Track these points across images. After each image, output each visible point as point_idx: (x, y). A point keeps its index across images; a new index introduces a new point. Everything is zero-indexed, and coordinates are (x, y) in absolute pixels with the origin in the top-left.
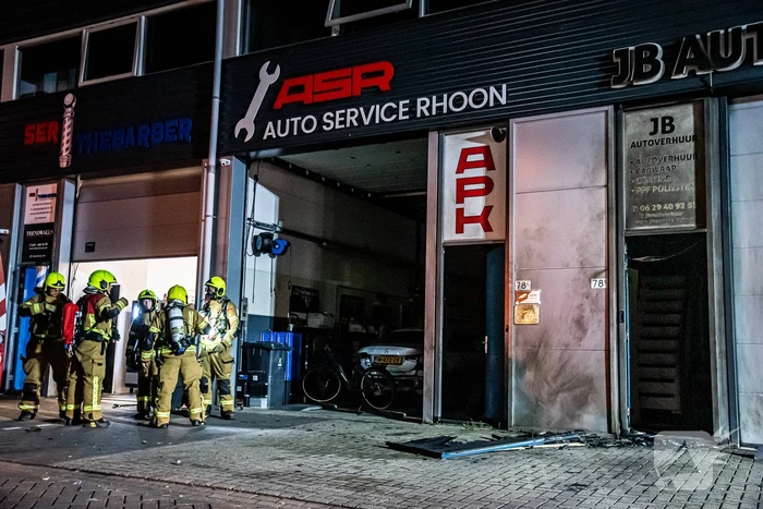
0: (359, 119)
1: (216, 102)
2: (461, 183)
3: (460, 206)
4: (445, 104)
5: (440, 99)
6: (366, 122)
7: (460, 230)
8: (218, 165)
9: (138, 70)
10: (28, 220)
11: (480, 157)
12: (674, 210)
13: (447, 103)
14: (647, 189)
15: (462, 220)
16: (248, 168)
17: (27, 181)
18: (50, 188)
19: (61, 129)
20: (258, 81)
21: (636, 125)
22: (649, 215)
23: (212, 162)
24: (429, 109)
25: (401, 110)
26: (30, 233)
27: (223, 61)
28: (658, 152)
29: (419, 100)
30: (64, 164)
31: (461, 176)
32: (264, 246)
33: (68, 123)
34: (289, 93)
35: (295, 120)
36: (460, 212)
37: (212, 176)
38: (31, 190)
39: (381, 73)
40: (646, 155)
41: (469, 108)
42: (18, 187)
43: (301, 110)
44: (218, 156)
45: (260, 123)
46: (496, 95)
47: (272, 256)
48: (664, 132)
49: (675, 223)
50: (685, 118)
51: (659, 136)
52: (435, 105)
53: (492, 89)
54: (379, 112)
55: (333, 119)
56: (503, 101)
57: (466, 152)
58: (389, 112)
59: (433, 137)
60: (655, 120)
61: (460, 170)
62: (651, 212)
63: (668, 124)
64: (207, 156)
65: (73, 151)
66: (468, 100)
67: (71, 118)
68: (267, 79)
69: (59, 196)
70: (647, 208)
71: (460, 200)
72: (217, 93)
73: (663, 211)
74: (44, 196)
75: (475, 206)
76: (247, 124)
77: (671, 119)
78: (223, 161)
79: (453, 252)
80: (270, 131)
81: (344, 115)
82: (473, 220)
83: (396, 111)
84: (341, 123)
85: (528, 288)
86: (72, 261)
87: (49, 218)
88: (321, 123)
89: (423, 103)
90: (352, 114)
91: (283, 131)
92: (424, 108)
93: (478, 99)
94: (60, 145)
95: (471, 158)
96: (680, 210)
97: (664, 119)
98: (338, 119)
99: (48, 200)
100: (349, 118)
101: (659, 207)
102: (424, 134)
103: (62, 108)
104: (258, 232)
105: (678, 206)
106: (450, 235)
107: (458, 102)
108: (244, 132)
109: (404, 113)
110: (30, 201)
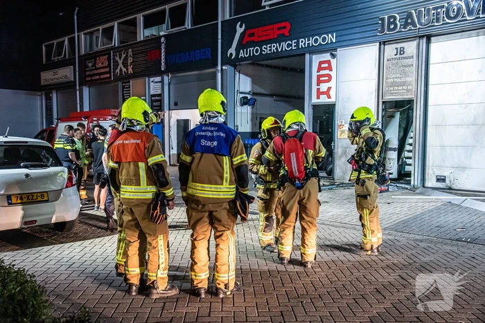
0: (277, 49)
1: (220, 41)
2: (319, 77)
3: (318, 87)
4: (310, 42)
5: (309, 40)
6: (280, 50)
7: (318, 98)
8: (222, 69)
9: (188, 25)
10: (152, 92)
11: (326, 65)
12: (403, 89)
13: (312, 42)
14: (392, 80)
15: (319, 93)
16: (235, 69)
17: (150, 76)
18: (158, 79)
19: (161, 54)
20: (236, 31)
21: (390, 50)
22: (392, 92)
23: (219, 68)
24: (304, 44)
25: (293, 45)
26: (153, 98)
27: (222, 22)
28: (397, 63)
30: (163, 69)
31: (319, 74)
32: (245, 102)
33: (163, 51)
34: (248, 37)
35: (251, 49)
36: (318, 89)
37: (219, 75)
38: (152, 79)
39: (285, 27)
40: (393, 65)
41: (320, 44)
42: (147, 78)
43: (253, 44)
44: (222, 65)
45: (238, 50)
46: (331, 38)
47: (250, 105)
48: (400, 54)
49: (403, 95)
50: (411, 47)
51: (398, 56)
52: (307, 42)
53: (330, 35)
54: (284, 45)
55: (266, 49)
56: (334, 41)
57: (321, 63)
58: (289, 45)
59: (307, 56)
60: (397, 49)
61: (318, 71)
63: (402, 51)
64: (217, 65)
65: (166, 63)
66: (320, 40)
67: (164, 48)
68: (240, 30)
69: (162, 82)
70: (392, 89)
71: (318, 85)
72: (220, 37)
73: (398, 90)
74: (156, 82)
75: (324, 87)
76: (232, 51)
77: (404, 48)
78: (224, 68)
79: (315, 107)
80: (242, 54)
81: (270, 47)
82: (323, 93)
83: (291, 45)
84: (270, 50)
85: (343, 123)
86: (169, 110)
87: (159, 92)
88: (261, 50)
89: (302, 42)
90: (274, 46)
91: (247, 54)
92: (302, 44)
93: (324, 39)
94: (161, 60)
95: (323, 66)
96: (405, 90)
97: (401, 48)
98: (268, 49)
99: (159, 84)
100: (273, 48)
101: (397, 88)
102: (304, 54)
103: (160, 43)
104: (242, 95)
105: (404, 87)
106: (315, 100)
107: (316, 41)
108: (231, 54)
109: (295, 46)
110: (152, 84)
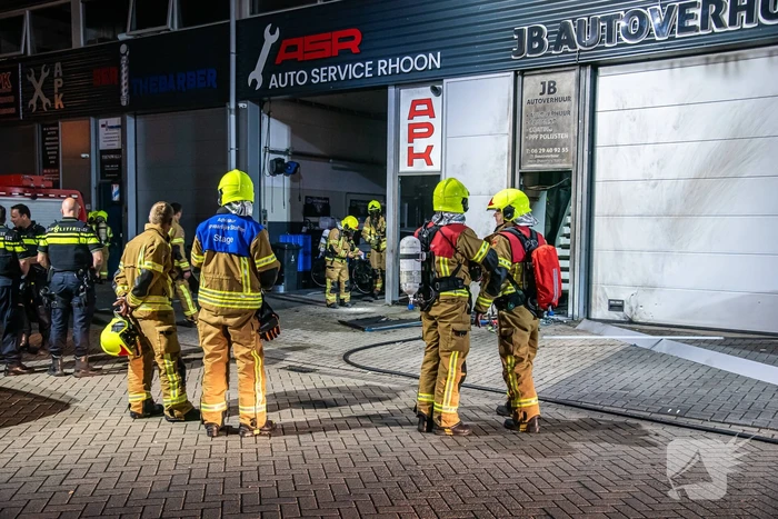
0: (337, 75)
1: (233, 57)
2: (412, 127)
3: (411, 145)
4: (397, 65)
5: (394, 63)
6: (343, 78)
7: (410, 164)
8: (237, 107)
9: (173, 24)
10: (103, 146)
11: (425, 107)
12: (553, 153)
13: (399, 65)
14: (536, 137)
15: (412, 156)
16: (261, 108)
17: (98, 115)
18: (115, 121)
19: (120, 74)
20: (263, 40)
21: (532, 85)
22: (536, 156)
23: (233, 106)
24: (387, 69)
25: (367, 69)
26: (105, 157)
27: (237, 22)
28: (544, 109)
29: (380, 62)
30: (124, 103)
31: (411, 122)
32: (279, 168)
33: (124, 69)
34: (286, 51)
35: (292, 73)
36: (410, 149)
37: (233, 117)
38: (102, 121)
39: (352, 38)
40: (537, 111)
41: (414, 70)
42: (92, 120)
43: (295, 65)
44: (237, 102)
45: (266, 75)
46: (433, 60)
47: (287, 175)
48: (549, 93)
49: (554, 163)
50: (566, 82)
51: (545, 96)
52: (391, 66)
53: (431, 55)
54: (351, 69)
55: (319, 74)
56: (438, 66)
57: (415, 103)
58: (359, 70)
59: (391, 91)
60: (543, 83)
61: (410, 118)
62: (538, 154)
63: (552, 88)
64: (228, 100)
65: (130, 92)
66: (414, 63)
67: (126, 65)
68: (270, 39)
69: (123, 127)
70: (536, 151)
71: (410, 141)
72: (233, 50)
73: (546, 153)
74: (112, 127)
75: (420, 145)
76: (256, 75)
77: (555, 84)
78: (241, 105)
79: (405, 181)
80: (274, 82)
81: (326, 71)
82: (419, 156)
83: (363, 70)
84: (325, 77)
87: (117, 145)
88: (310, 77)
89: (382, 65)
90: (333, 70)
91: (283, 83)
92: (383, 68)
93: (421, 62)
94: (120, 87)
95: (419, 108)
96: (557, 153)
97: (550, 82)
98: (322, 75)
99: (115, 131)
100: (330, 74)
101: (544, 150)
102: (386, 87)
103: (119, 55)
104: (273, 157)
105: (556, 150)
106: (404, 168)
107: (407, 64)
108: (255, 82)
109: (369, 72)
110: (102, 131)
